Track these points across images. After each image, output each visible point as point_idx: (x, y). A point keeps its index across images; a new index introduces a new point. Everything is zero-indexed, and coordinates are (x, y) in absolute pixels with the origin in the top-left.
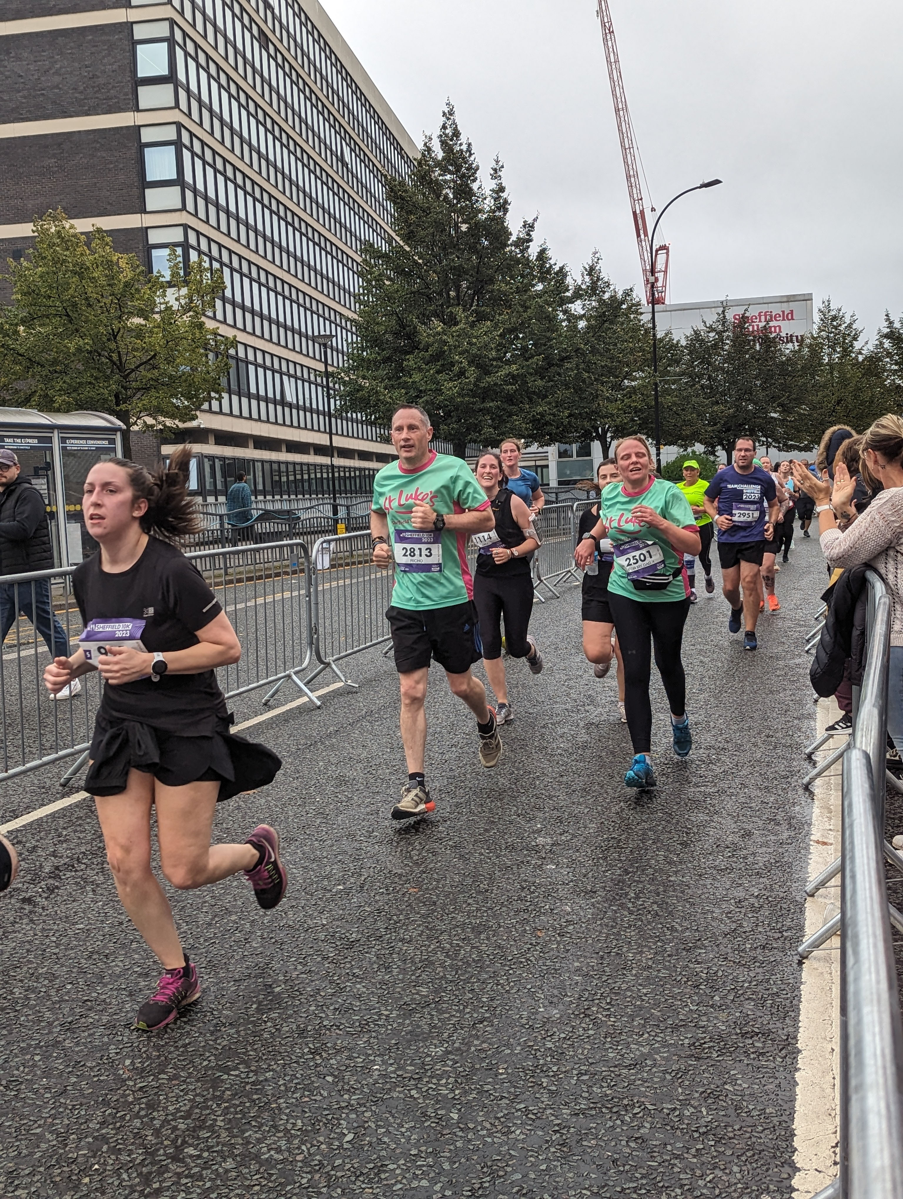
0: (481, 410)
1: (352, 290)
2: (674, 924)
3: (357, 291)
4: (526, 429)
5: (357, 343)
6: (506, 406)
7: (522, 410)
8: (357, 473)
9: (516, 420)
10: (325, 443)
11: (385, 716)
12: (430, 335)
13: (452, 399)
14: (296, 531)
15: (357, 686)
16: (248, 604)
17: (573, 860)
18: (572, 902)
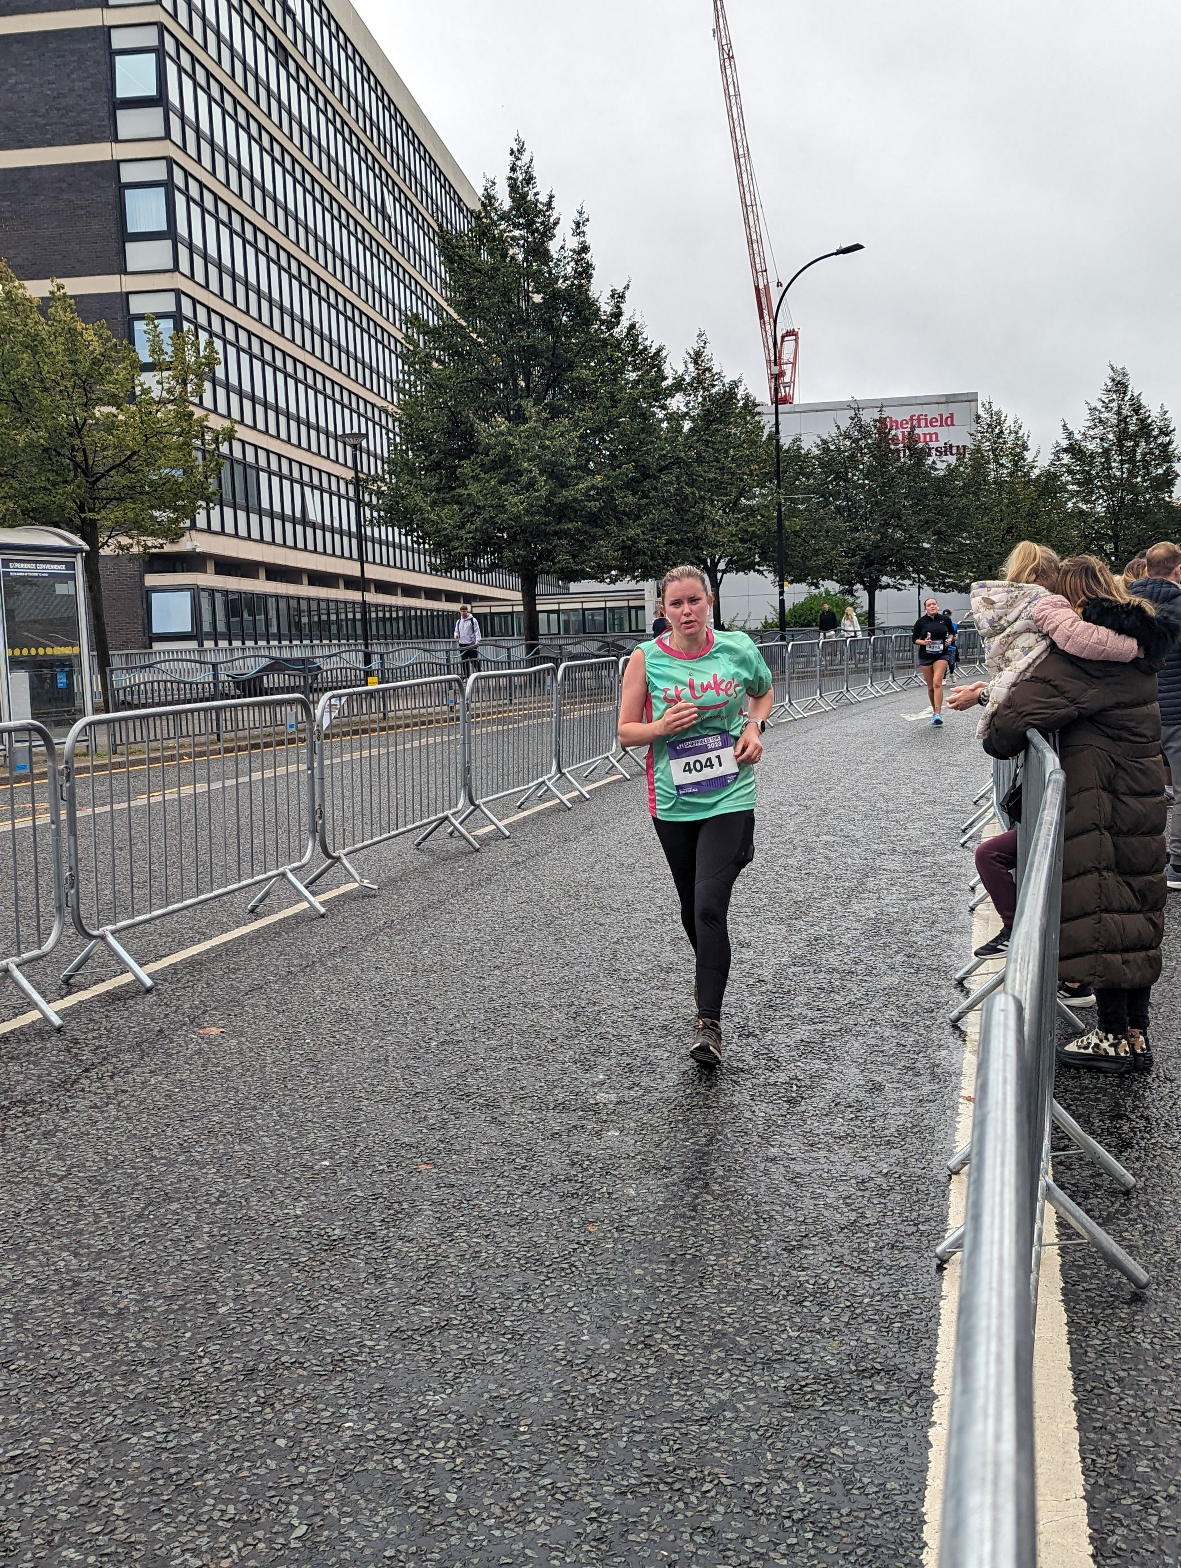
0: (556, 533)
1: (394, 378)
5: (401, 445)
6: (588, 528)
7: (609, 534)
8: (401, 614)
9: (602, 546)
10: (358, 574)
11: (409, 928)
12: (492, 435)
13: (517, 518)
14: (315, 686)
15: (376, 887)
16: (241, 780)
17: (643, 1124)
18: (637, 1182)
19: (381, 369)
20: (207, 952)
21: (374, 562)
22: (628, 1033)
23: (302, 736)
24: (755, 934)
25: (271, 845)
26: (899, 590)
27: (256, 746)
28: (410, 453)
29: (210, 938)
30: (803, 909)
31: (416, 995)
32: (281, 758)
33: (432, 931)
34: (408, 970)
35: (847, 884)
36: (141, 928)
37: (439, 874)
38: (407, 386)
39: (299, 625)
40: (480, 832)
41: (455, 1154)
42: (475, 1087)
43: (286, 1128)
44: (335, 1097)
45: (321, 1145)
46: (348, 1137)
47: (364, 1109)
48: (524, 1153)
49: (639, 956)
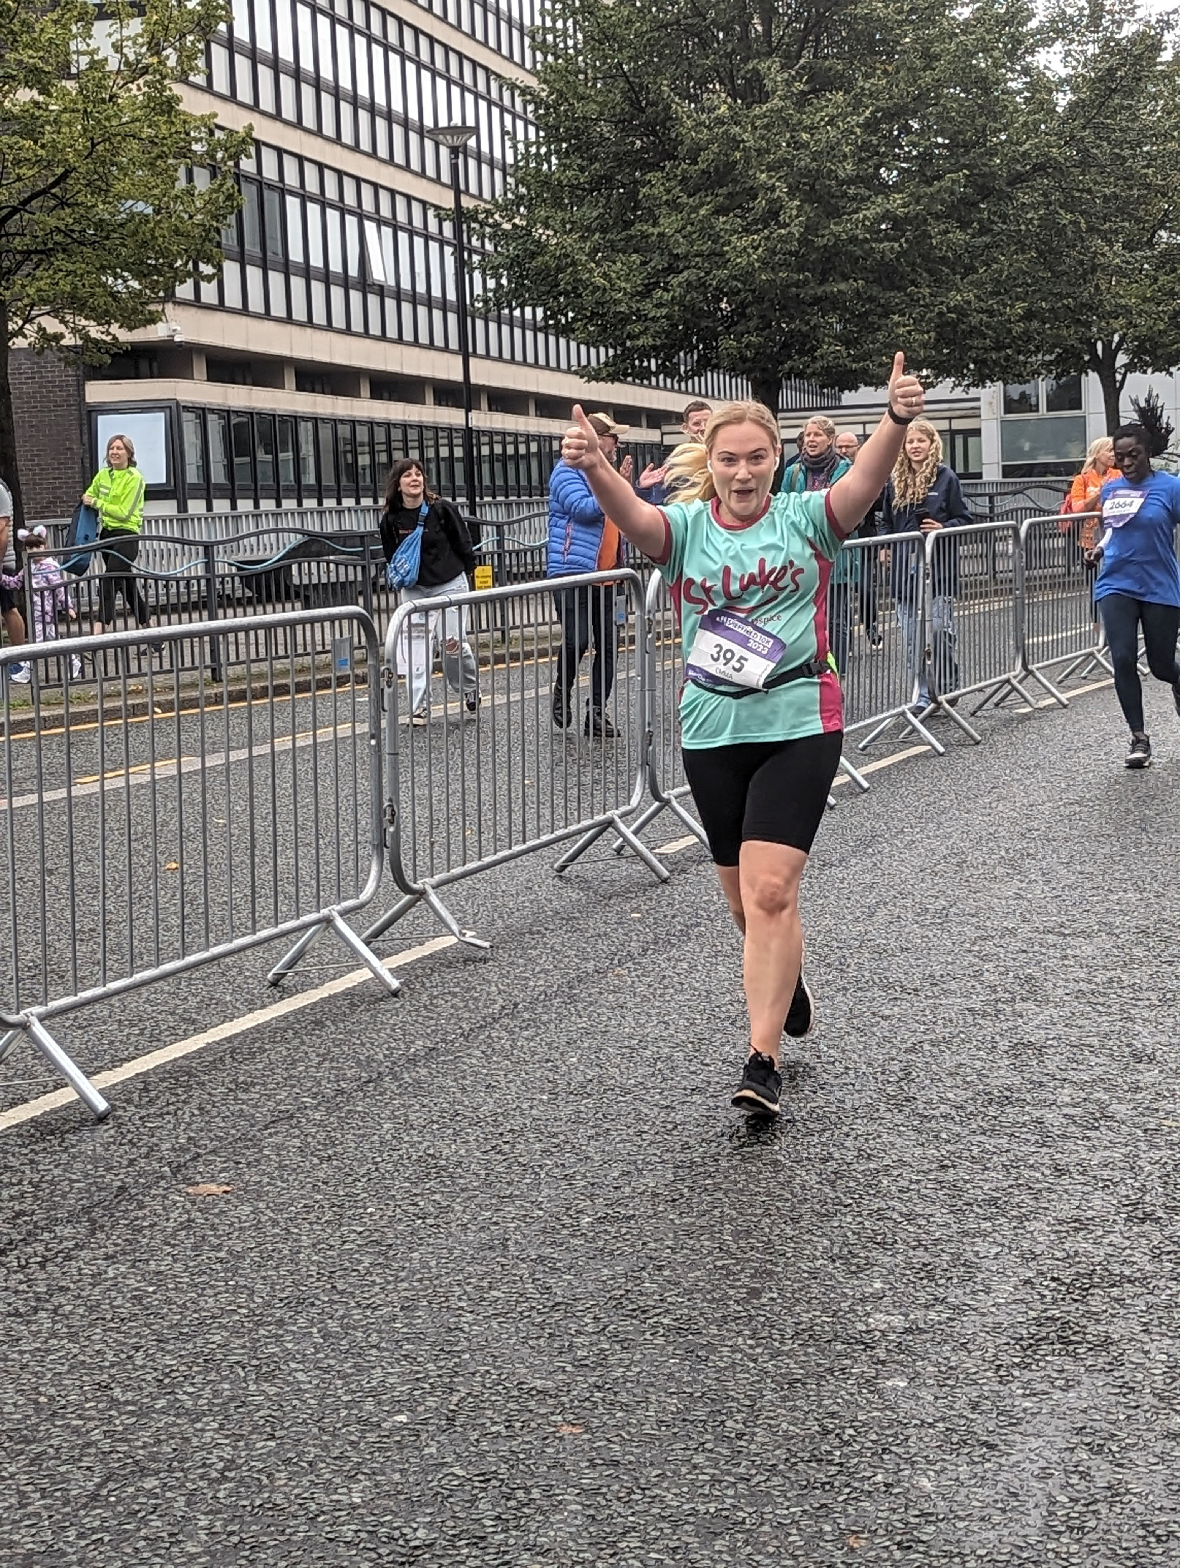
0: (817, 300)
1: (527, 22)
3: (538, 24)
4: (924, 345)
5: (537, 144)
6: (875, 291)
7: (913, 301)
8: (534, 448)
9: (898, 324)
10: (460, 378)
11: (544, 1018)
12: (702, 124)
13: (747, 275)
14: (382, 581)
15: (487, 944)
16: (256, 751)
17: (951, 1368)
18: (937, 1468)
20: (199, 1053)
21: (487, 356)
22: (928, 1211)
23: (359, 671)
24: (1164, 1039)
25: (306, 868)
27: (282, 690)
28: (554, 160)
29: (205, 1029)
31: (555, 1136)
32: (325, 712)
33: (584, 1023)
34: (542, 1092)
36: (87, 1011)
37: (596, 923)
38: (550, 38)
39: (353, 470)
40: (671, 848)
41: (622, 1410)
42: (656, 1297)
43: (334, 1358)
44: (417, 1308)
45: (393, 1387)
46: (440, 1376)
47: (467, 1329)
48: (739, 1411)
49: (951, 1074)
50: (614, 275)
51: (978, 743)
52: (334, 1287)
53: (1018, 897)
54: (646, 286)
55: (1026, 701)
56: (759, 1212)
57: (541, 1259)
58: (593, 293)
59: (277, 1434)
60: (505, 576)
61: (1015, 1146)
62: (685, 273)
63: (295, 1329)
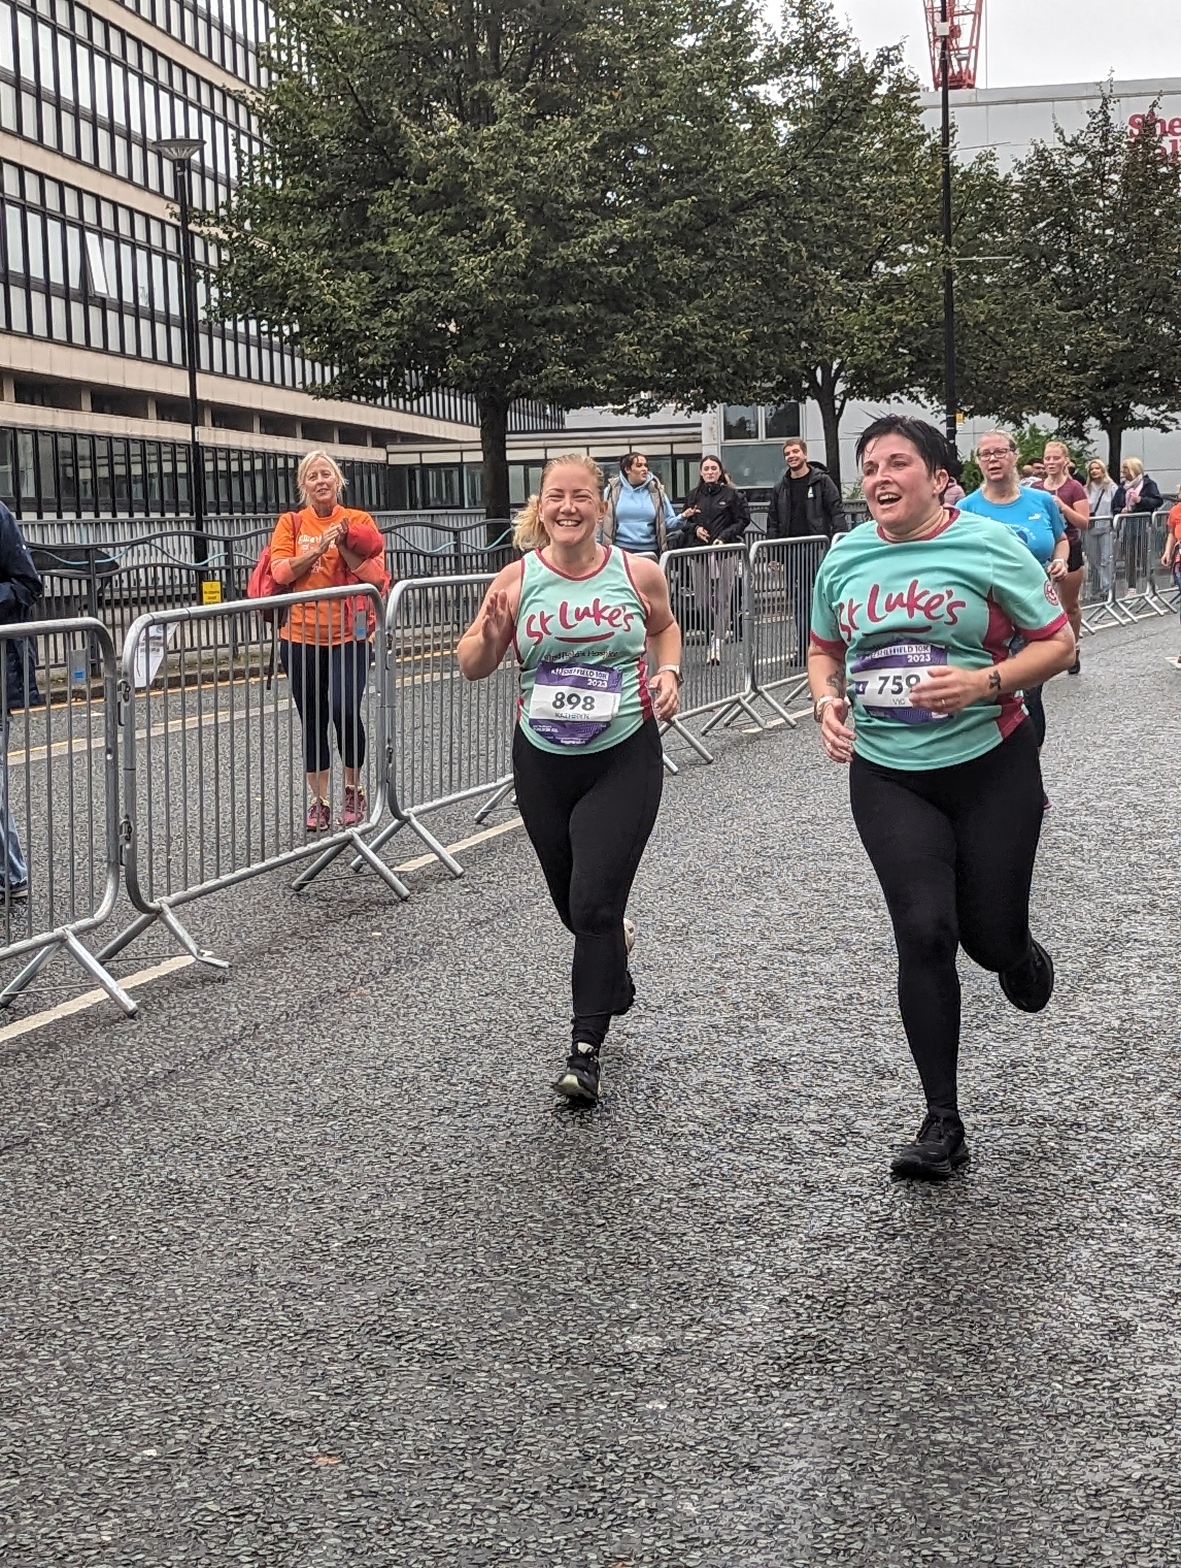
0: (544, 322)
1: (251, 37)
2: (941, 1547)
3: (262, 38)
4: (650, 365)
5: (261, 158)
6: (602, 312)
7: (639, 323)
8: (258, 465)
9: (627, 344)
11: (287, 1038)
12: (431, 145)
13: (474, 296)
15: (225, 964)
17: (710, 1389)
18: (700, 1491)
19: (227, 21)
21: (212, 372)
22: (681, 1230)
23: (95, 685)
26: (1165, 430)
28: (279, 175)
30: (991, 1011)
31: (301, 1159)
33: (327, 1043)
35: (1069, 966)
37: (336, 941)
38: (274, 54)
39: (74, 484)
40: (410, 866)
41: (379, 1439)
42: (411, 1322)
43: (79, 1390)
44: (164, 1338)
45: (141, 1421)
46: (189, 1408)
47: (216, 1359)
48: (499, 1438)
49: (698, 1092)
50: (343, 293)
51: (710, 762)
52: (77, 1318)
53: (756, 914)
54: (375, 304)
55: (756, 721)
56: (511, 1233)
57: (291, 1285)
58: (323, 309)
59: (22, 1471)
60: (233, 593)
61: (764, 1163)
62: (415, 293)
63: (36, 1361)
